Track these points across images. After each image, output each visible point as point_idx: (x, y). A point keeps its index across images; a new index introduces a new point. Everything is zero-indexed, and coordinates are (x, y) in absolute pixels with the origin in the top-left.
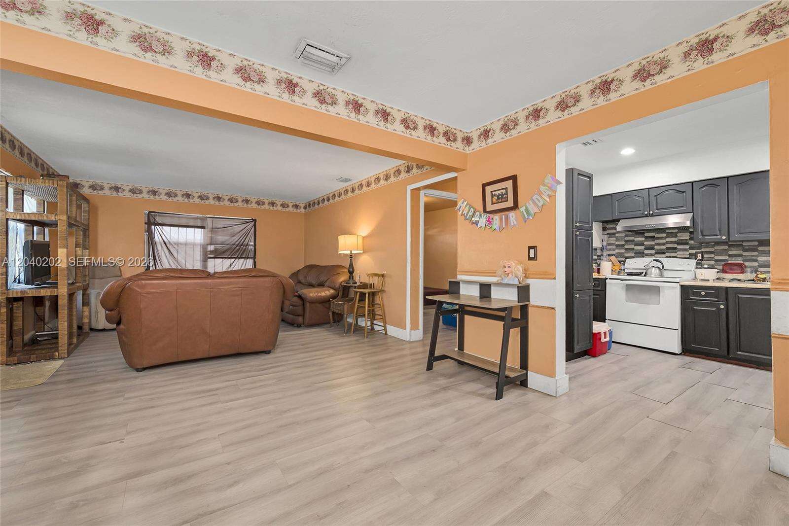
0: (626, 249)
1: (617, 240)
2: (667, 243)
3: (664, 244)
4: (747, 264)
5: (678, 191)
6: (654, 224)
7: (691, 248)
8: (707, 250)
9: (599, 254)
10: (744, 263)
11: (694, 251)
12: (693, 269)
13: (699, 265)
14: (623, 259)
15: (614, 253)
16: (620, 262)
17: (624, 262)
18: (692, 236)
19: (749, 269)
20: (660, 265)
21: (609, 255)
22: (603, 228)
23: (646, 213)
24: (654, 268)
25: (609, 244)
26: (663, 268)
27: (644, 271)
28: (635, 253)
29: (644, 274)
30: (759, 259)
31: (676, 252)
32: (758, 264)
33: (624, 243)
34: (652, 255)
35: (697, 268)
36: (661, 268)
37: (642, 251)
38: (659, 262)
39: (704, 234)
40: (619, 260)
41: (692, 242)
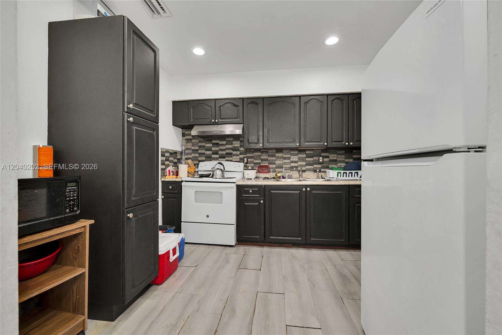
0: (199, 154)
1: (193, 145)
2: (227, 149)
3: (224, 150)
4: (270, 166)
5: (234, 104)
6: (218, 131)
7: (240, 154)
8: (250, 155)
9: (178, 157)
10: (269, 165)
11: (242, 156)
12: (242, 171)
13: (246, 168)
14: (197, 162)
15: (190, 156)
16: (195, 165)
17: (198, 165)
18: (242, 144)
19: (272, 170)
20: (222, 168)
21: (187, 159)
22: (183, 133)
23: (213, 121)
24: (218, 170)
25: (187, 149)
26: (224, 170)
27: (212, 173)
28: (206, 157)
29: (211, 175)
30: (277, 162)
31: (232, 157)
32: (275, 166)
33: (197, 148)
34: (216, 159)
35: (245, 169)
36: (223, 170)
37: (210, 156)
38: (222, 165)
39: (250, 142)
40: (195, 163)
41: (242, 149)
